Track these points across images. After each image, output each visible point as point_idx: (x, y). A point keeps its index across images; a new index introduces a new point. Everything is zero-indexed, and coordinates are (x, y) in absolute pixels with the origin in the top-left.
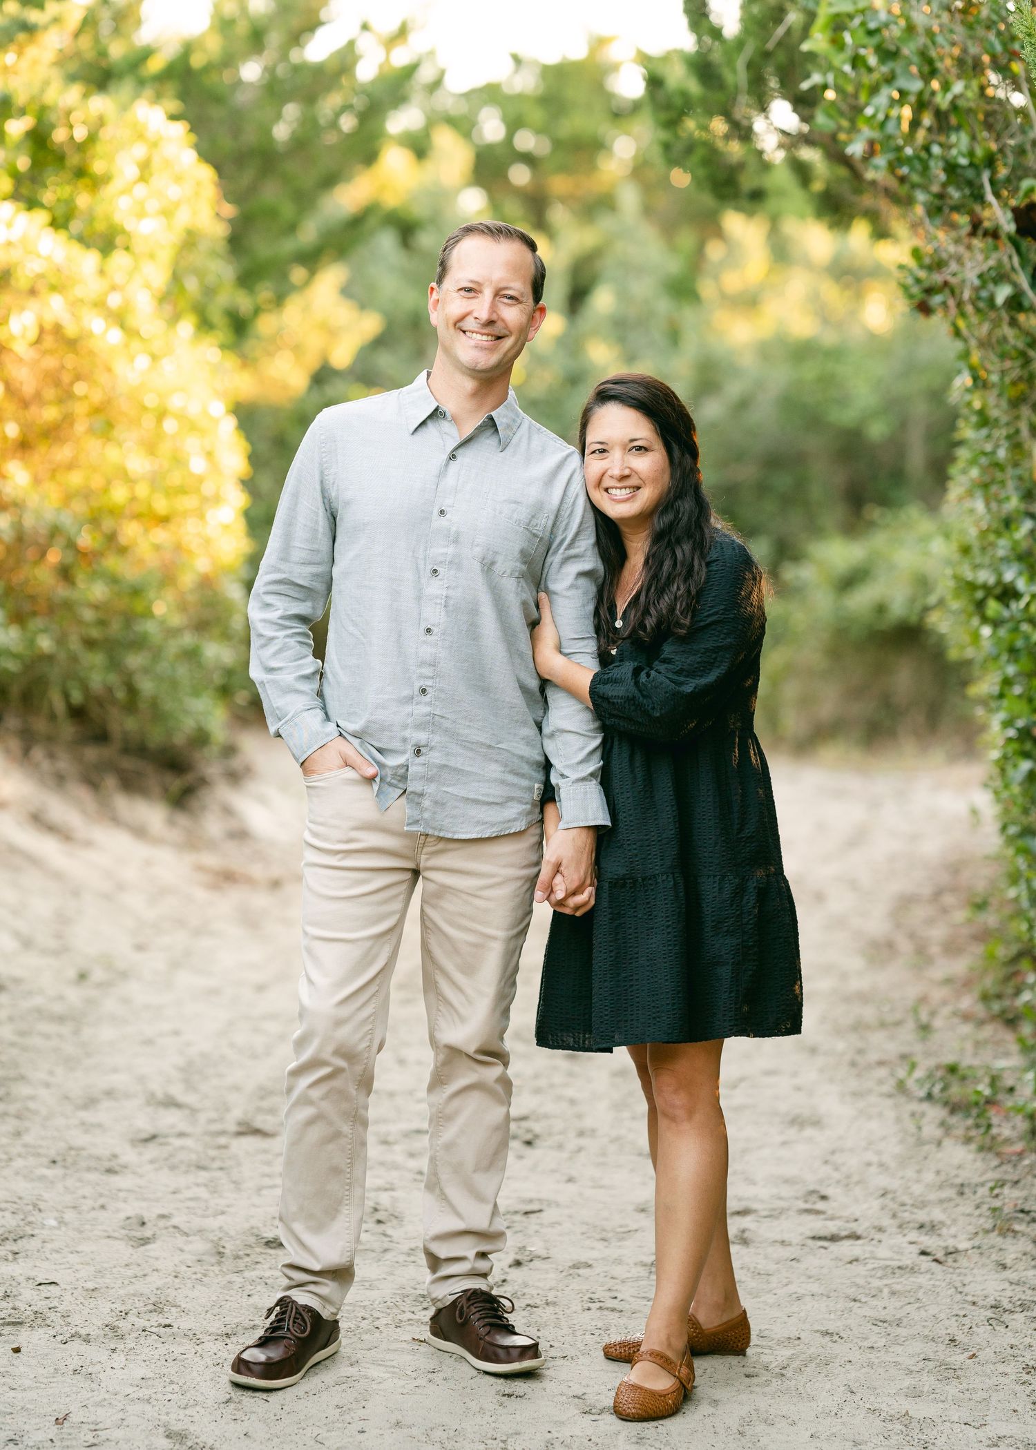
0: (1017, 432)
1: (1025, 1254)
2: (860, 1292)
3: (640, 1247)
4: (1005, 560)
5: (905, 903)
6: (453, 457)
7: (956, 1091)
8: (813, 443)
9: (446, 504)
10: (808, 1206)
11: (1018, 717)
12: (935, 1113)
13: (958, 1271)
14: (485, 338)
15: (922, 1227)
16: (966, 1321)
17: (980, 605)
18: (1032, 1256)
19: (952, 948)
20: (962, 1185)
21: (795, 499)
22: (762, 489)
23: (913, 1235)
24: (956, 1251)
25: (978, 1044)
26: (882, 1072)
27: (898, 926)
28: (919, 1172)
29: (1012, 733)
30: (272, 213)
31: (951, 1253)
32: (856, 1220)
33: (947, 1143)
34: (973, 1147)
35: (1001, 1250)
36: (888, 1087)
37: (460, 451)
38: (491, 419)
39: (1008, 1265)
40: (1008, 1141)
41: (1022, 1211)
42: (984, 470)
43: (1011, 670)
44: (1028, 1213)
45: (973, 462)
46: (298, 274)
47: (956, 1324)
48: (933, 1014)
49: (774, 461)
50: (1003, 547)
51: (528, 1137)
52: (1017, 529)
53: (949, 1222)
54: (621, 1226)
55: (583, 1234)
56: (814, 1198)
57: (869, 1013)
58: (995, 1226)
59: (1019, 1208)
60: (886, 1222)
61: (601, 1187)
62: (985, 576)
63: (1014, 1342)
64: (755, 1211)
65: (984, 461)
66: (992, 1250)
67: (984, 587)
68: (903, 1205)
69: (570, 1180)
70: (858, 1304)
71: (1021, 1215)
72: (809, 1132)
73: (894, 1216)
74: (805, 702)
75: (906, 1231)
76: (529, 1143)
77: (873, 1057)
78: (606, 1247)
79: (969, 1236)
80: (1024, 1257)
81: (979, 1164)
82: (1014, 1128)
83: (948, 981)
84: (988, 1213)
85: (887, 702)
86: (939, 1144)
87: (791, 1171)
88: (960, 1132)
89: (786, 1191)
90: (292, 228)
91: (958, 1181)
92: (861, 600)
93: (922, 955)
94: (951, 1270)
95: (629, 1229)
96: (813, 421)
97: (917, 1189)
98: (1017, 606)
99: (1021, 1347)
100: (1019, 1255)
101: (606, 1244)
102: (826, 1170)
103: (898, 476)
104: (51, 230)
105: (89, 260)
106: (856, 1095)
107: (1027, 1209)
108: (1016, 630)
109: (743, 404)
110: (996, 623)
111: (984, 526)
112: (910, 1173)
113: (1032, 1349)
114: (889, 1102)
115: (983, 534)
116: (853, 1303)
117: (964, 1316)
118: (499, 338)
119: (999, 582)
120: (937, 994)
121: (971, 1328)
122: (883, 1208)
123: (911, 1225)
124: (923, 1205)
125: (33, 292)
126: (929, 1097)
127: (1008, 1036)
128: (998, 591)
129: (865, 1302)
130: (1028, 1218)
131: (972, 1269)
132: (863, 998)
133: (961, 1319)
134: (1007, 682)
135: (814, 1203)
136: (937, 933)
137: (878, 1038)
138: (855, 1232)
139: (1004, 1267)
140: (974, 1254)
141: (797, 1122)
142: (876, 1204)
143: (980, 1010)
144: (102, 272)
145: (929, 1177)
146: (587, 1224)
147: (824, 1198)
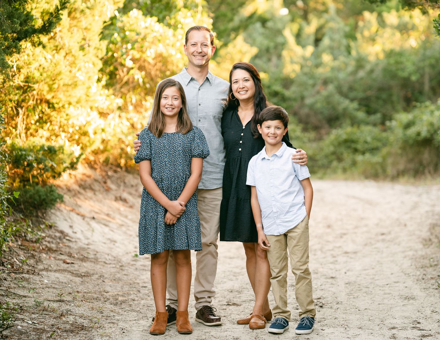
6: (199, 90)
8: (393, 83)
9: (200, 102)
10: (414, 326)
14: (200, 57)
21: (388, 101)
22: (378, 98)
27: (432, 234)
30: (225, 16)
32: (431, 330)
36: (436, 286)
37: (201, 88)
38: (207, 77)
46: (233, 35)
49: (381, 89)
51: (321, 305)
56: (416, 323)
57: (426, 262)
64: (397, 328)
72: (411, 301)
74: (394, 164)
76: (321, 307)
77: (429, 276)
85: (421, 163)
87: (407, 314)
89: (406, 321)
90: (231, 20)
92: (412, 131)
96: (394, 76)
102: (418, 314)
103: (421, 92)
104: (158, 23)
105: (170, 32)
106: (425, 289)
109: (372, 71)
114: (436, 291)
118: (203, 56)
125: (153, 43)
132: (423, 257)
135: (416, 325)
137: (430, 270)
138: (430, 334)
141: (407, 298)
142: (436, 325)
144: (174, 35)
147: (419, 323)
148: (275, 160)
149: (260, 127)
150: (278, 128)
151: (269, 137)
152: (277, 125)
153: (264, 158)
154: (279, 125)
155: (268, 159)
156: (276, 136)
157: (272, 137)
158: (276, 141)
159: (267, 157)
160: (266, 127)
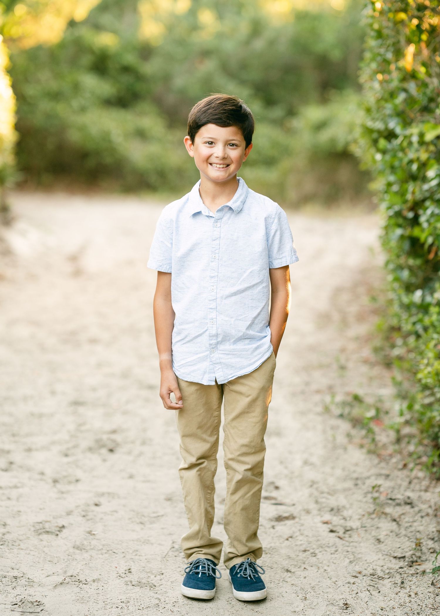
0: (399, 42)
1: (392, 532)
2: (292, 563)
3: (163, 529)
4: (390, 116)
5: (338, 291)
7: (356, 412)
10: (267, 494)
11: (395, 205)
12: (345, 426)
13: (351, 544)
15: (332, 510)
16: (354, 587)
17: (375, 142)
18: (396, 533)
19: (361, 318)
20: (357, 479)
23: (327, 517)
24: (351, 529)
25: (371, 379)
26: (317, 398)
27: (334, 305)
28: (333, 468)
29: (391, 213)
31: (348, 531)
32: (294, 505)
33: (350, 447)
34: (364, 450)
35: (378, 528)
36: (319, 409)
39: (382, 540)
40: (384, 446)
41: (391, 499)
42: (379, 65)
43: (392, 178)
44: (394, 500)
45: (373, 59)
47: (348, 590)
48: (347, 360)
50: (388, 108)
51: (111, 445)
52: (396, 97)
53: (348, 506)
54: (154, 513)
55: (130, 519)
56: (271, 487)
57: (314, 359)
58: (375, 510)
59: (389, 497)
60: (312, 506)
61: (148, 481)
62: (379, 125)
63: (383, 605)
65: (379, 58)
66: (372, 528)
67: (379, 132)
68: (322, 493)
69: (131, 477)
70: (289, 574)
71: (390, 502)
73: (317, 502)
74: (298, 185)
75: (322, 513)
76: (112, 450)
77: (314, 387)
78: (142, 529)
79: (359, 517)
80: (391, 534)
81: (367, 463)
82: (388, 436)
83: (357, 339)
84: (371, 501)
86: (345, 449)
88: (357, 440)
91: (355, 475)
92: (325, 136)
93: (344, 323)
94: (347, 544)
95: (159, 514)
97: (331, 481)
98: (396, 142)
99: (388, 609)
100: (388, 533)
101: (142, 526)
102: (281, 468)
106: (303, 413)
107: (393, 497)
108: (394, 156)
110: (384, 152)
111: (379, 95)
112: (328, 469)
113: (395, 610)
114: (320, 419)
115: (378, 101)
116: (286, 573)
117: (353, 584)
119: (386, 129)
120: (352, 346)
121: (357, 593)
122: (311, 495)
123: (326, 509)
124: (332, 493)
126: (341, 416)
127: (386, 374)
128: (386, 134)
129: (294, 573)
130: (394, 503)
131: (360, 543)
132: (312, 349)
133: (352, 586)
134: (389, 185)
135: (271, 492)
136: (353, 309)
137: (317, 375)
138: (292, 514)
139: (379, 541)
140: (361, 532)
142: (306, 491)
143: (373, 358)
145: (339, 472)
146: (133, 511)
147: (277, 488)
148: (225, 218)
149: (189, 142)
150: (233, 145)
151: (211, 164)
152: (231, 138)
153: (199, 213)
154: (235, 138)
155: (208, 216)
156: (227, 162)
157: (218, 166)
158: (227, 175)
159: (205, 212)
160: (205, 143)
